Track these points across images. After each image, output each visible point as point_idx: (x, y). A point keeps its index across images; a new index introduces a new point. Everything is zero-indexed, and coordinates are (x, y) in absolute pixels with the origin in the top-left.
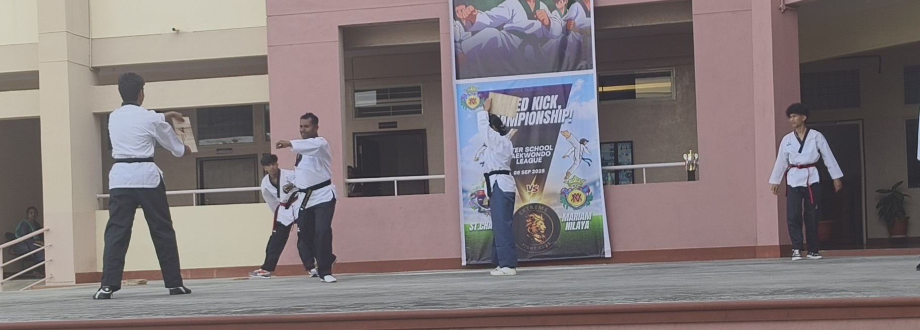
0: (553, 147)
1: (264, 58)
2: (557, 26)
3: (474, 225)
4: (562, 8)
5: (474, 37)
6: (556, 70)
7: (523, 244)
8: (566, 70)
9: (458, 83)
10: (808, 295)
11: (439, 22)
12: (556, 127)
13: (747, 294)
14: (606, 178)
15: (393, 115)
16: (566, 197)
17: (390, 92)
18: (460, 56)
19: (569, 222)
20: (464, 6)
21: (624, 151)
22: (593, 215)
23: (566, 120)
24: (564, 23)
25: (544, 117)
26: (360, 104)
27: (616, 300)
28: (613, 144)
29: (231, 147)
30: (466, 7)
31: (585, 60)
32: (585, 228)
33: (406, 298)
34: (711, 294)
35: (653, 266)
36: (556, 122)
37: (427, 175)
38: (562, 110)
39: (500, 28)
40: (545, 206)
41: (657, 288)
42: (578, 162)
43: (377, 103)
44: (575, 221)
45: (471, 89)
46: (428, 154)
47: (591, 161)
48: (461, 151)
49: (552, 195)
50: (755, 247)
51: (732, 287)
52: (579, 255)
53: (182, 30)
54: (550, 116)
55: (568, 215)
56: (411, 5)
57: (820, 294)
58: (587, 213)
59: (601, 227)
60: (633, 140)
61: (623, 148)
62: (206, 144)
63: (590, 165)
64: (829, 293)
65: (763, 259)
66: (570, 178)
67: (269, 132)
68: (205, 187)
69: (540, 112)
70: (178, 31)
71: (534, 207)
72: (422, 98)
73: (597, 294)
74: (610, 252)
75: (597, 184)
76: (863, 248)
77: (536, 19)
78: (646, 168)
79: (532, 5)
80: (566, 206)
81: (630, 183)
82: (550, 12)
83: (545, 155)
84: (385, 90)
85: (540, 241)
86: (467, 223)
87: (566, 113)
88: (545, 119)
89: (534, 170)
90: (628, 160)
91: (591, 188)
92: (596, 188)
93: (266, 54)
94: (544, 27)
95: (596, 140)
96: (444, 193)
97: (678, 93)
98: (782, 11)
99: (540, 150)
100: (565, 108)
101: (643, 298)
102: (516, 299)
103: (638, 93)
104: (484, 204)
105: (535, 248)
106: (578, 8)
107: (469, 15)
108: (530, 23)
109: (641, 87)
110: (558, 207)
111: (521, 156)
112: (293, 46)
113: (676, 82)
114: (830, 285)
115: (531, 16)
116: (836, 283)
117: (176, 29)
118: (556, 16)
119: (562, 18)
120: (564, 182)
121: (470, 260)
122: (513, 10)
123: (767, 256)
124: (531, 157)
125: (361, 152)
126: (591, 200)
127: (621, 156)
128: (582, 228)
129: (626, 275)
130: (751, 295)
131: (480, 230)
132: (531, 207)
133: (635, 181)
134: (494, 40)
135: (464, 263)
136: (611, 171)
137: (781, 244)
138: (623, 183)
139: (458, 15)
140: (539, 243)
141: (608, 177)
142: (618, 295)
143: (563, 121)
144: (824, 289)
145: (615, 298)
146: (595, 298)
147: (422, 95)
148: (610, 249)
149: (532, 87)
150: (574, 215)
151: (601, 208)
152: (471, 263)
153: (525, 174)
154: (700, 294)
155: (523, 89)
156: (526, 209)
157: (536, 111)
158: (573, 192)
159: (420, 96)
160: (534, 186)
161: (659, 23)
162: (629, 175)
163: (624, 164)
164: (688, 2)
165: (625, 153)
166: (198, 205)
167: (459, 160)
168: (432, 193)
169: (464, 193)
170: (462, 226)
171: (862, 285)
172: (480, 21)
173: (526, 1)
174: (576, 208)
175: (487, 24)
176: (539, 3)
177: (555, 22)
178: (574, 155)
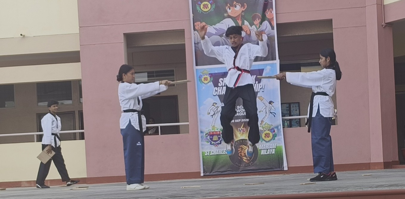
1: (78, 53)
3: (208, 152)
4: (257, 24)
7: (236, 163)
8: (261, 61)
9: (197, 68)
11: (184, 31)
14: (284, 124)
16: (261, 135)
19: (263, 149)
20: (200, 23)
21: (294, 108)
22: (277, 145)
23: (261, 90)
26: (138, 80)
28: (288, 104)
30: (201, 23)
32: (272, 153)
35: (311, 175)
37: (179, 122)
38: (258, 84)
39: (221, 36)
42: (268, 115)
43: (148, 80)
44: (267, 149)
45: (205, 72)
46: (179, 110)
47: (275, 114)
48: (199, 108)
50: (369, 163)
53: (26, 35)
55: (262, 145)
56: (167, 21)
58: (273, 145)
59: (282, 152)
60: (300, 102)
61: (294, 106)
63: (275, 116)
65: (374, 170)
66: (263, 124)
67: (82, 98)
70: (24, 36)
72: (175, 77)
73: (277, 189)
74: (287, 167)
75: (279, 127)
77: (242, 30)
79: (240, 22)
80: (261, 140)
81: (298, 127)
82: (250, 27)
84: (153, 72)
85: (246, 161)
86: (204, 151)
87: (261, 86)
89: (242, 120)
91: (276, 130)
92: (278, 130)
93: (79, 50)
94: (247, 35)
95: (279, 102)
96: (189, 133)
98: (384, 26)
100: (260, 83)
104: (213, 140)
105: (243, 165)
106: (267, 25)
107: (203, 28)
112: (96, 45)
117: (23, 34)
118: (254, 29)
119: (257, 30)
120: (260, 126)
121: (205, 172)
122: (229, 25)
123: (377, 168)
124: (240, 112)
126: (276, 137)
127: (293, 111)
128: (271, 153)
129: (295, 179)
131: (211, 155)
132: (241, 141)
133: (301, 126)
134: (218, 43)
135: (202, 175)
136: (287, 120)
137: (384, 161)
138: (293, 127)
139: (196, 28)
140: (246, 162)
141: (285, 123)
143: (259, 91)
147: (175, 75)
148: (287, 165)
150: (266, 145)
151: (282, 141)
152: (206, 175)
153: (237, 122)
156: (238, 142)
158: (266, 132)
160: (242, 129)
161: (313, 33)
162: (298, 122)
163: (294, 116)
164: (330, 21)
165: (295, 110)
166: (38, 142)
167: (198, 114)
168: (181, 133)
169: (202, 133)
170: (201, 153)
172: (209, 31)
173: (236, 20)
174: (267, 142)
175: (213, 33)
176: (244, 21)
177: (253, 32)
178: (266, 110)
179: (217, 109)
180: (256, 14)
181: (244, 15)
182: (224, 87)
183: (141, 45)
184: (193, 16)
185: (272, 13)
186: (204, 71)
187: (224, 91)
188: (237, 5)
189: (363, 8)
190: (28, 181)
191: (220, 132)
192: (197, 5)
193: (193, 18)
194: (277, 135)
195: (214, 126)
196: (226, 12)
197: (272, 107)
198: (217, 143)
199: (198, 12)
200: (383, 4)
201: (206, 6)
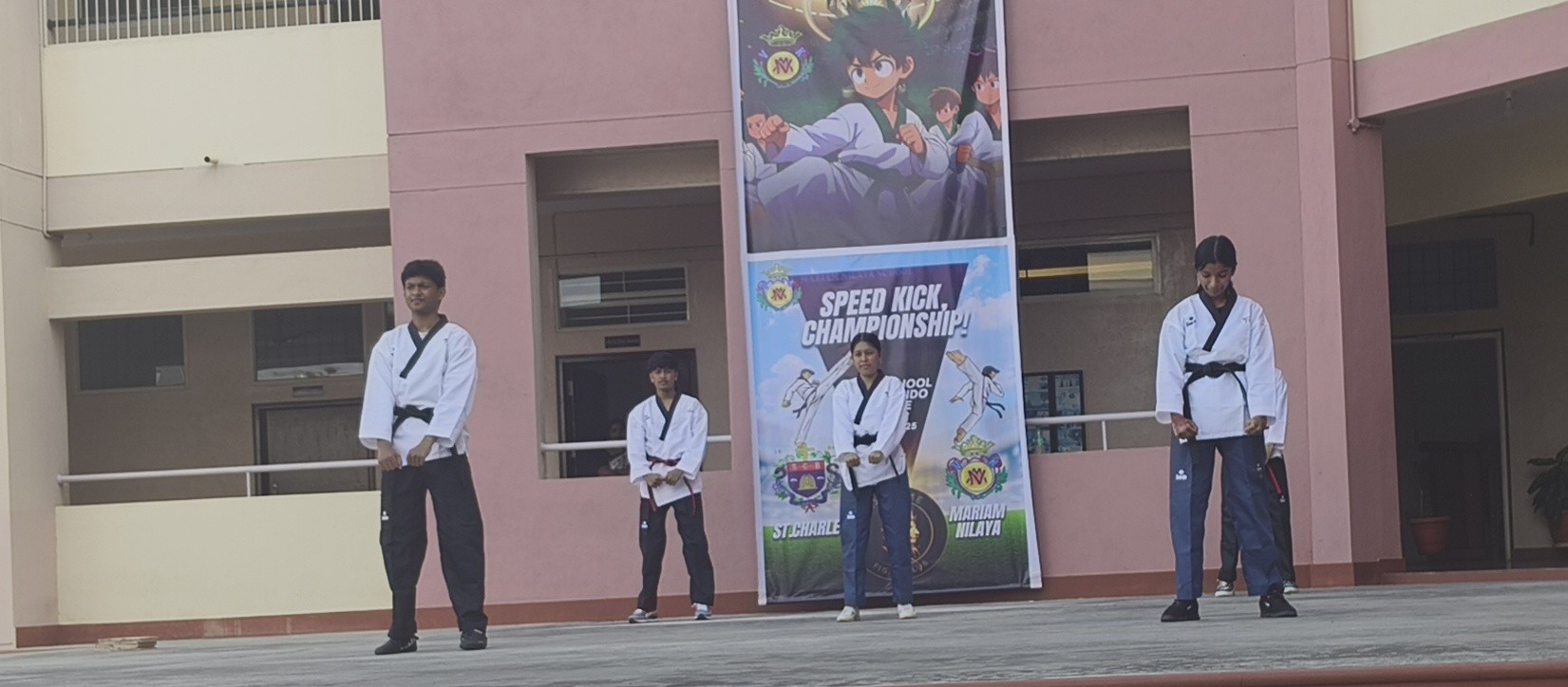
0: (933, 382)
1: (383, 216)
2: (939, 154)
3: (781, 529)
4: (949, 120)
5: (781, 173)
6: (937, 236)
8: (957, 238)
9: (751, 260)
10: (1398, 658)
11: (717, 147)
12: (938, 344)
13: (1290, 656)
14: (1034, 440)
15: (632, 322)
16: (957, 474)
17: (625, 280)
18: (754, 211)
19: (962, 522)
20: (763, 116)
21: (1067, 389)
22: (1008, 509)
23: (957, 330)
24: (952, 150)
25: (916, 326)
26: (570, 302)
27: (1048, 671)
28: (1046, 377)
29: (322, 384)
30: (767, 117)
31: (992, 219)
32: (993, 534)
33: (653, 670)
34: (1224, 657)
36: (937, 334)
38: (948, 313)
39: (831, 157)
41: (1124, 647)
42: (978, 410)
43: (602, 300)
44: (975, 521)
45: (777, 271)
47: (1003, 409)
48: (759, 390)
49: (930, 471)
50: (1309, 566)
51: (1261, 645)
52: (981, 584)
53: (222, 160)
54: (927, 322)
55: (961, 508)
56: (664, 116)
57: (1420, 656)
58: (996, 506)
59: (1023, 532)
60: (1084, 370)
61: (1064, 384)
62: (271, 378)
63: (1001, 416)
64: (1437, 654)
65: (1324, 590)
66: (964, 440)
68: (270, 461)
69: (907, 315)
70: (215, 163)
72: (686, 291)
73: (1014, 659)
74: (1040, 579)
75: (1016, 451)
76: (1504, 567)
77: (900, 141)
78: (1107, 422)
79: (891, 116)
80: (956, 492)
81: (1079, 450)
82: (925, 130)
83: (918, 397)
84: (617, 276)
86: (767, 525)
87: (957, 317)
88: (917, 330)
90: (1074, 406)
91: (1004, 459)
92: (1014, 459)
93: (388, 206)
94: (914, 156)
95: (1015, 369)
96: (730, 469)
97: (1165, 281)
98: (1354, 130)
99: (909, 386)
100: (955, 308)
101: (1097, 666)
102: (861, 671)
103: (1093, 281)
104: (800, 489)
106: (978, 124)
107: (773, 133)
108: (886, 150)
109: (1099, 270)
110: (941, 495)
112: (438, 190)
113: (1161, 261)
114: (1442, 638)
115: (890, 135)
116: (1452, 634)
117: (212, 158)
118: (937, 135)
119: (947, 140)
120: (954, 447)
121: (773, 595)
122: (856, 125)
123: (1330, 582)
125: (571, 393)
126: (1004, 481)
127: (1060, 400)
128: (987, 534)
129: (1069, 622)
130: (1295, 659)
131: (792, 538)
133: (1087, 447)
134: (820, 180)
135: (762, 601)
136: (1043, 427)
137: (1356, 561)
138: (1064, 449)
139: (751, 132)
141: (1037, 438)
142: (1051, 662)
143: (950, 333)
144: (1430, 647)
145: (1045, 667)
146: (1007, 668)
147: (687, 283)
148: (1039, 572)
149: (891, 269)
150: (972, 509)
151: (1024, 496)
152: (776, 602)
154: (1203, 657)
155: (875, 272)
157: (900, 314)
158: (970, 467)
159: (684, 287)
161: (1128, 150)
162: (1077, 434)
163: (1066, 415)
164: (1185, 110)
165: (1068, 394)
166: (257, 495)
167: (755, 407)
169: (763, 468)
170: (759, 531)
171: (1497, 638)
172: (793, 143)
173: (881, 109)
174: (976, 496)
175: (807, 149)
176: (905, 112)
177: (935, 147)
178: (973, 396)
179: (815, 390)
180: (946, 91)
181: (906, 93)
182: (836, 320)
183: (580, 192)
184: (742, 97)
185: (995, 89)
186: (773, 269)
187: (837, 333)
188: (884, 60)
189: (1286, 71)
190: (223, 620)
191: (822, 463)
192: (755, 62)
193: (742, 102)
194: (1009, 475)
195: (803, 443)
196: (849, 83)
197: (992, 386)
198: (812, 498)
199: (757, 81)
200: (1353, 56)
201: (785, 65)
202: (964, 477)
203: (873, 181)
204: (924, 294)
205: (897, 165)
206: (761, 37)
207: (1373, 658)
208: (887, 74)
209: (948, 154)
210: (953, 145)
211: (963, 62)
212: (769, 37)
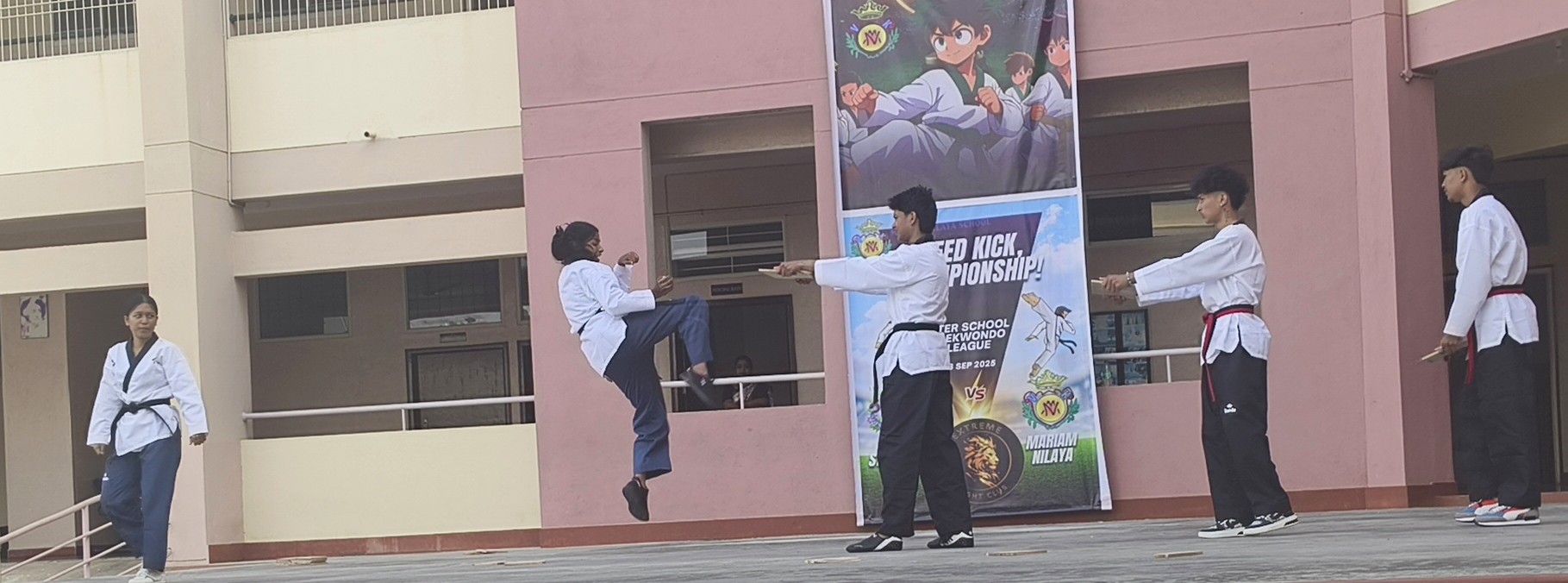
0: (1010, 323)
1: (517, 180)
2: (1014, 115)
4: (1023, 82)
5: (871, 136)
6: (1012, 189)
8: (1031, 190)
9: (846, 216)
10: (1455, 571)
11: (812, 112)
12: (1017, 286)
13: (1349, 569)
14: (1102, 374)
15: (735, 272)
16: (1032, 407)
17: (729, 234)
18: (848, 170)
19: (1038, 449)
20: (855, 84)
21: (1133, 327)
22: (1080, 438)
23: (1032, 275)
24: (1026, 110)
25: (994, 272)
26: (681, 255)
28: (1114, 315)
29: (463, 331)
30: (858, 87)
31: (1062, 171)
32: (1066, 460)
34: (1286, 570)
35: (1185, 524)
36: (1013, 278)
37: (795, 372)
38: (1023, 259)
39: (916, 120)
40: (997, 424)
42: (1052, 347)
43: (708, 253)
44: (1049, 449)
45: (869, 226)
46: (797, 337)
47: (1075, 345)
48: (852, 332)
49: (1009, 404)
50: (1364, 489)
52: (1056, 506)
53: (380, 135)
54: (1004, 268)
55: (1036, 438)
56: (764, 85)
57: (1476, 569)
58: (1069, 435)
59: (1094, 459)
61: (1131, 321)
62: (421, 326)
63: (1073, 352)
64: (1493, 568)
65: (1379, 511)
66: (1039, 375)
67: (528, 304)
68: (421, 399)
69: (986, 262)
70: (374, 137)
71: (978, 426)
72: (784, 243)
74: (1110, 501)
75: (1087, 384)
76: (1554, 490)
77: (978, 103)
78: (1171, 356)
79: (971, 80)
80: (1032, 422)
81: (1144, 382)
82: (1002, 92)
83: (997, 337)
84: (722, 230)
85: (989, 483)
86: (862, 455)
87: (1031, 264)
88: (995, 275)
89: (977, 363)
91: (1076, 392)
92: (1085, 393)
93: (522, 172)
94: (992, 117)
95: (1084, 307)
96: (824, 403)
98: (1407, 80)
99: (987, 328)
100: (1029, 255)
103: (1156, 228)
105: (980, 495)
106: (1050, 84)
107: (864, 99)
108: (968, 111)
110: (1018, 425)
111: (955, 337)
112: (567, 156)
114: (1496, 553)
115: (970, 98)
116: (1505, 549)
117: (371, 133)
118: (1012, 97)
119: (1022, 100)
120: (1030, 382)
121: (870, 517)
122: (938, 89)
123: (1385, 504)
124: (971, 340)
126: (1077, 412)
127: (1127, 336)
128: (1061, 460)
129: (1138, 540)
130: (1355, 571)
132: (974, 426)
133: (1153, 380)
134: (906, 142)
136: (1110, 362)
137: (1410, 484)
138: (1130, 382)
139: (844, 100)
140: (989, 487)
141: (1104, 372)
142: (1123, 574)
143: (1025, 277)
144: (1482, 561)
147: (784, 236)
148: (1109, 495)
149: (972, 221)
150: (1047, 438)
151: (1094, 425)
152: (872, 522)
153: (961, 370)
155: (957, 224)
156: (965, 429)
157: (981, 261)
158: (1045, 399)
159: (782, 239)
160: (977, 391)
161: (1190, 106)
162: (1142, 369)
163: (1132, 350)
164: (1243, 69)
165: (1134, 331)
166: (411, 430)
167: (849, 347)
168: (802, 404)
169: (857, 403)
170: (857, 460)
171: (1551, 553)
172: (881, 109)
173: (961, 74)
174: (1050, 426)
175: (894, 113)
176: (983, 76)
177: (1010, 107)
178: (1047, 335)
180: (1020, 55)
181: (984, 59)
183: (688, 156)
184: (836, 68)
185: (1064, 52)
188: (962, 29)
189: (1342, 26)
190: (382, 538)
192: (848, 36)
193: (836, 73)
194: (1081, 407)
196: (932, 51)
197: (1064, 323)
199: (849, 54)
200: (1407, 11)
201: (874, 37)
202: (1039, 408)
203: (954, 140)
204: (1001, 242)
205: (977, 125)
206: (852, 12)
207: (1431, 571)
208: (967, 41)
209: (1022, 113)
210: (1028, 105)
211: (1036, 28)
212: (859, 11)
